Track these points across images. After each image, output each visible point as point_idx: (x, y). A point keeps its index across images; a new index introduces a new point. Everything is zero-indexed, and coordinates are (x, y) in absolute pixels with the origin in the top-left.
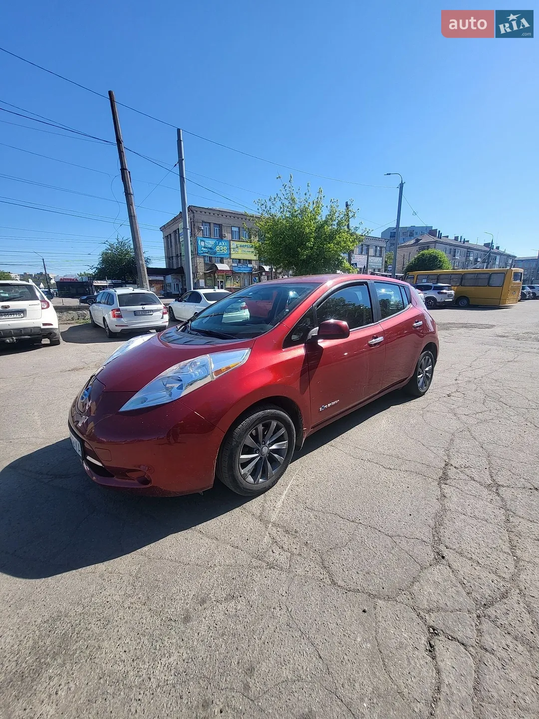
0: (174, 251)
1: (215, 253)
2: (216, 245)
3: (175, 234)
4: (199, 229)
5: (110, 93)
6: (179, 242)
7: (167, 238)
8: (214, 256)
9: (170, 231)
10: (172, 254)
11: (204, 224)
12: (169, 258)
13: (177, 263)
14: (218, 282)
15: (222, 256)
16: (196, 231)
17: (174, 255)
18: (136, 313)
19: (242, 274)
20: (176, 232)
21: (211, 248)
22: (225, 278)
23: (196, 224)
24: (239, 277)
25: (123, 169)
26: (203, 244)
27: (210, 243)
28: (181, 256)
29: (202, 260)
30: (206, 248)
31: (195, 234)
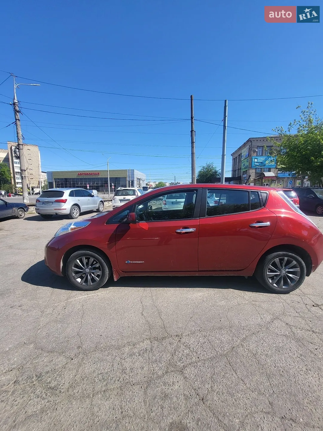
0: (237, 167)
1: (265, 165)
2: (266, 160)
3: (239, 157)
4: (254, 151)
5: (191, 96)
6: (241, 161)
7: (234, 160)
8: (264, 167)
9: (237, 155)
10: (236, 168)
11: (258, 148)
12: (234, 171)
13: (238, 174)
14: (265, 184)
15: (269, 167)
16: (252, 153)
17: (237, 169)
18: (173, 203)
19: (286, 179)
20: (240, 155)
21: (262, 163)
22: (270, 181)
23: (253, 149)
24: (283, 180)
25: (192, 131)
26: (256, 160)
27: (261, 159)
28: (241, 169)
29: (254, 171)
30: (258, 163)
31: (251, 155)
